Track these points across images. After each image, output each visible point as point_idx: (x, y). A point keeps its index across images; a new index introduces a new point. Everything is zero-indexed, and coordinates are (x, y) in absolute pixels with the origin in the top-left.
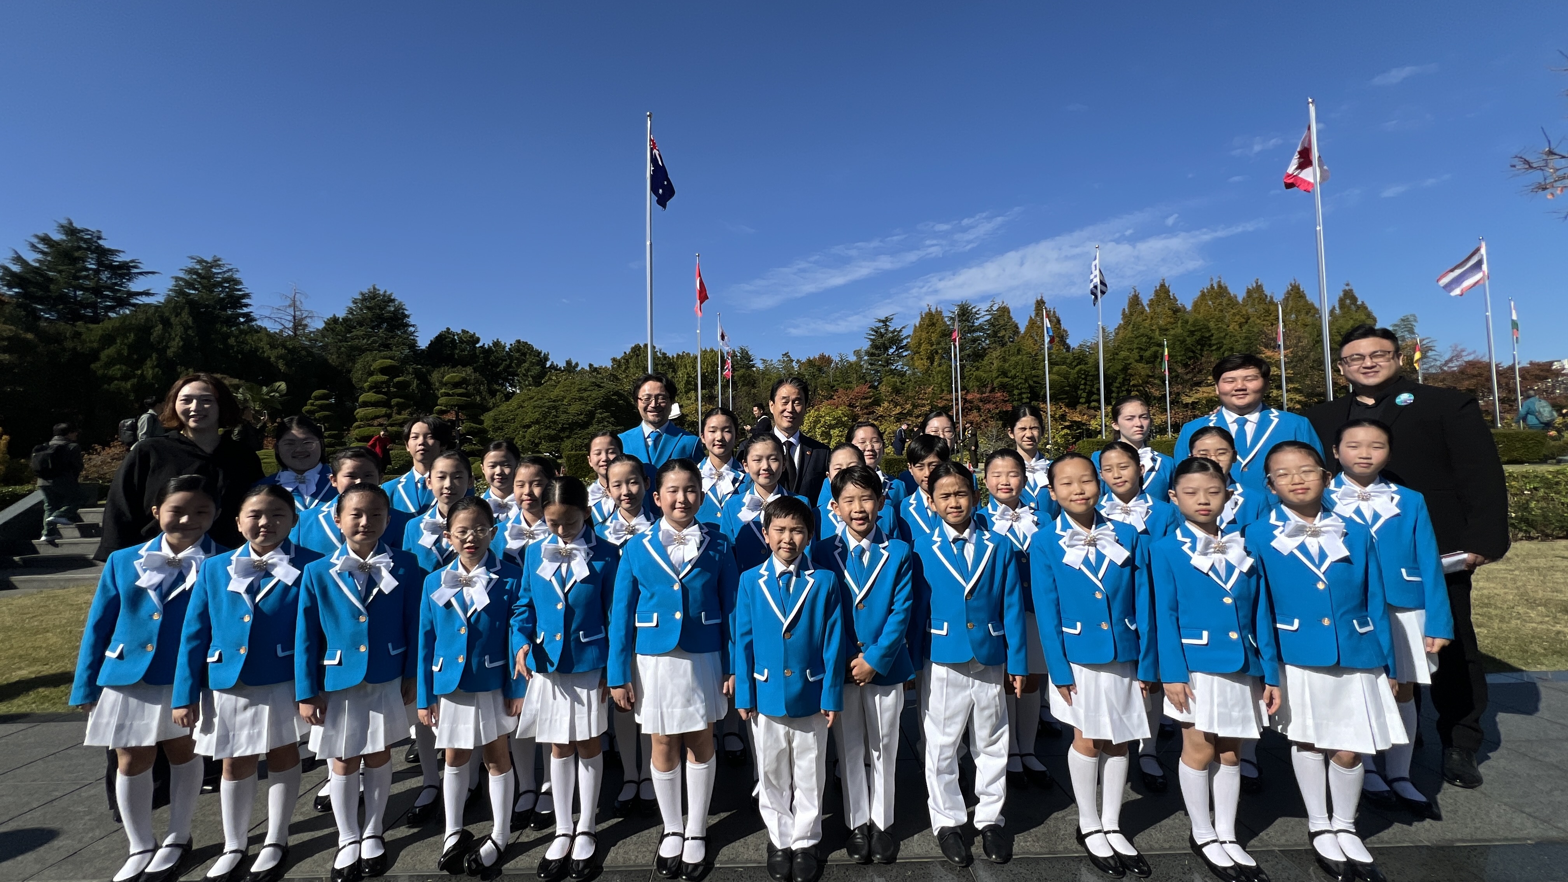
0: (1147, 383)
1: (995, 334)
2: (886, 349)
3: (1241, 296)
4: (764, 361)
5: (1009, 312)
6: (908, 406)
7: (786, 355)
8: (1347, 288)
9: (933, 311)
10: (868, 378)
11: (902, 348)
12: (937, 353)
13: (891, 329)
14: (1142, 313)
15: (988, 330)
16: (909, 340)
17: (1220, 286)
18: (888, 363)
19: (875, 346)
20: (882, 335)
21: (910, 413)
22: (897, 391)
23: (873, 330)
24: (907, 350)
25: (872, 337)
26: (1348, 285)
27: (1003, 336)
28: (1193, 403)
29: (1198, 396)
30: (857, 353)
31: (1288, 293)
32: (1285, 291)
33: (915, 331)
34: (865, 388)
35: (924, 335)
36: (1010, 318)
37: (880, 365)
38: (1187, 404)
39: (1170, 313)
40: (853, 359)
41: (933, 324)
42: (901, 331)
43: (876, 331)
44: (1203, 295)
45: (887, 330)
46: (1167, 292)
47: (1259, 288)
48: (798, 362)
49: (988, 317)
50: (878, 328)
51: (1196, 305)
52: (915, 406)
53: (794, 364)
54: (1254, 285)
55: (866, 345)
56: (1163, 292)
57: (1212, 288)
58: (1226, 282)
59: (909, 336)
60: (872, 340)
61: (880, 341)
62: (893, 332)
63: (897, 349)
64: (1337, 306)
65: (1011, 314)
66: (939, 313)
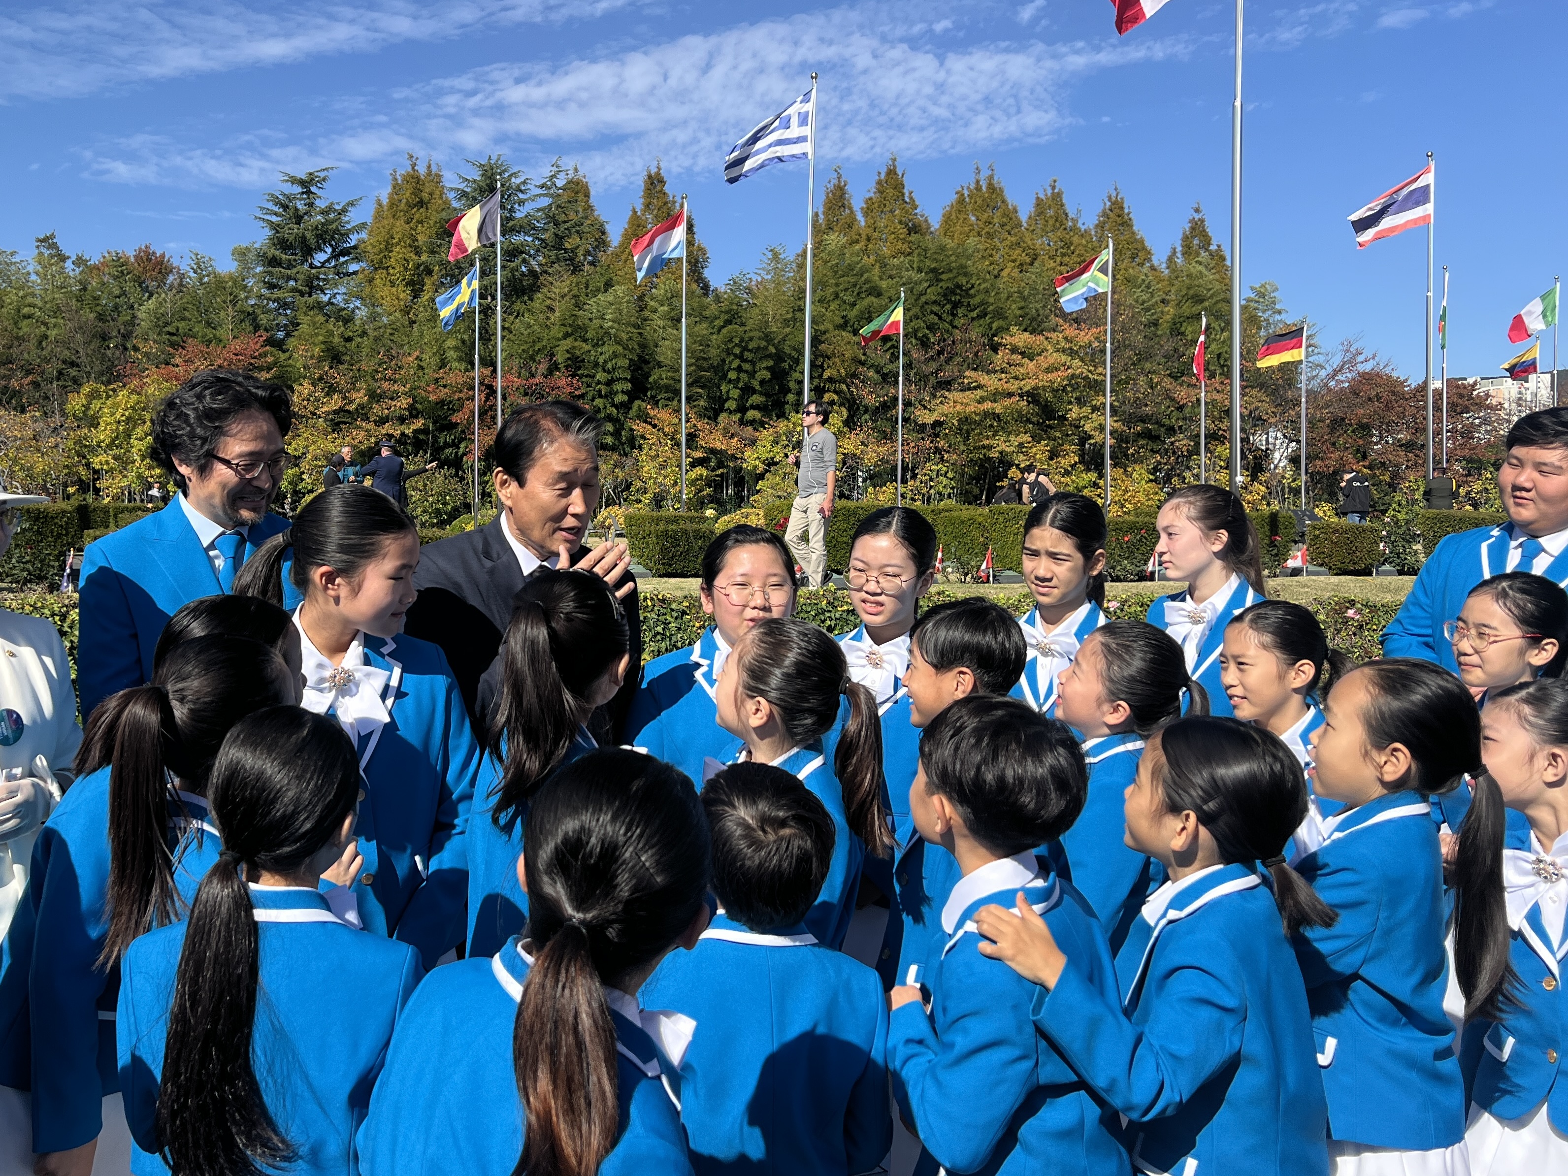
0: (854, 375)
1: (559, 239)
2: (308, 251)
3: (1025, 212)
5: (587, 195)
6: (359, 397)
7: (47, 241)
8: (1197, 217)
10: (263, 319)
11: (345, 252)
12: (429, 272)
13: (321, 204)
14: (850, 227)
15: (545, 230)
16: (364, 235)
19: (283, 244)
20: (299, 218)
21: (362, 413)
22: (335, 357)
23: (277, 202)
24: (357, 259)
25: (274, 219)
26: (1197, 211)
28: (937, 424)
29: (945, 409)
31: (1104, 214)
32: (1099, 210)
33: (379, 216)
34: (256, 344)
37: (294, 290)
38: (923, 427)
39: (901, 230)
42: (344, 211)
45: (311, 205)
47: (1057, 197)
48: (80, 261)
50: (290, 198)
51: (948, 220)
52: (375, 396)
53: (69, 264)
54: (1049, 192)
55: (259, 237)
56: (892, 184)
57: (978, 188)
58: (1002, 180)
59: (363, 226)
60: (275, 227)
61: (293, 231)
62: (324, 212)
63: (335, 256)
64: (1179, 249)
65: (592, 201)
66: (437, 179)
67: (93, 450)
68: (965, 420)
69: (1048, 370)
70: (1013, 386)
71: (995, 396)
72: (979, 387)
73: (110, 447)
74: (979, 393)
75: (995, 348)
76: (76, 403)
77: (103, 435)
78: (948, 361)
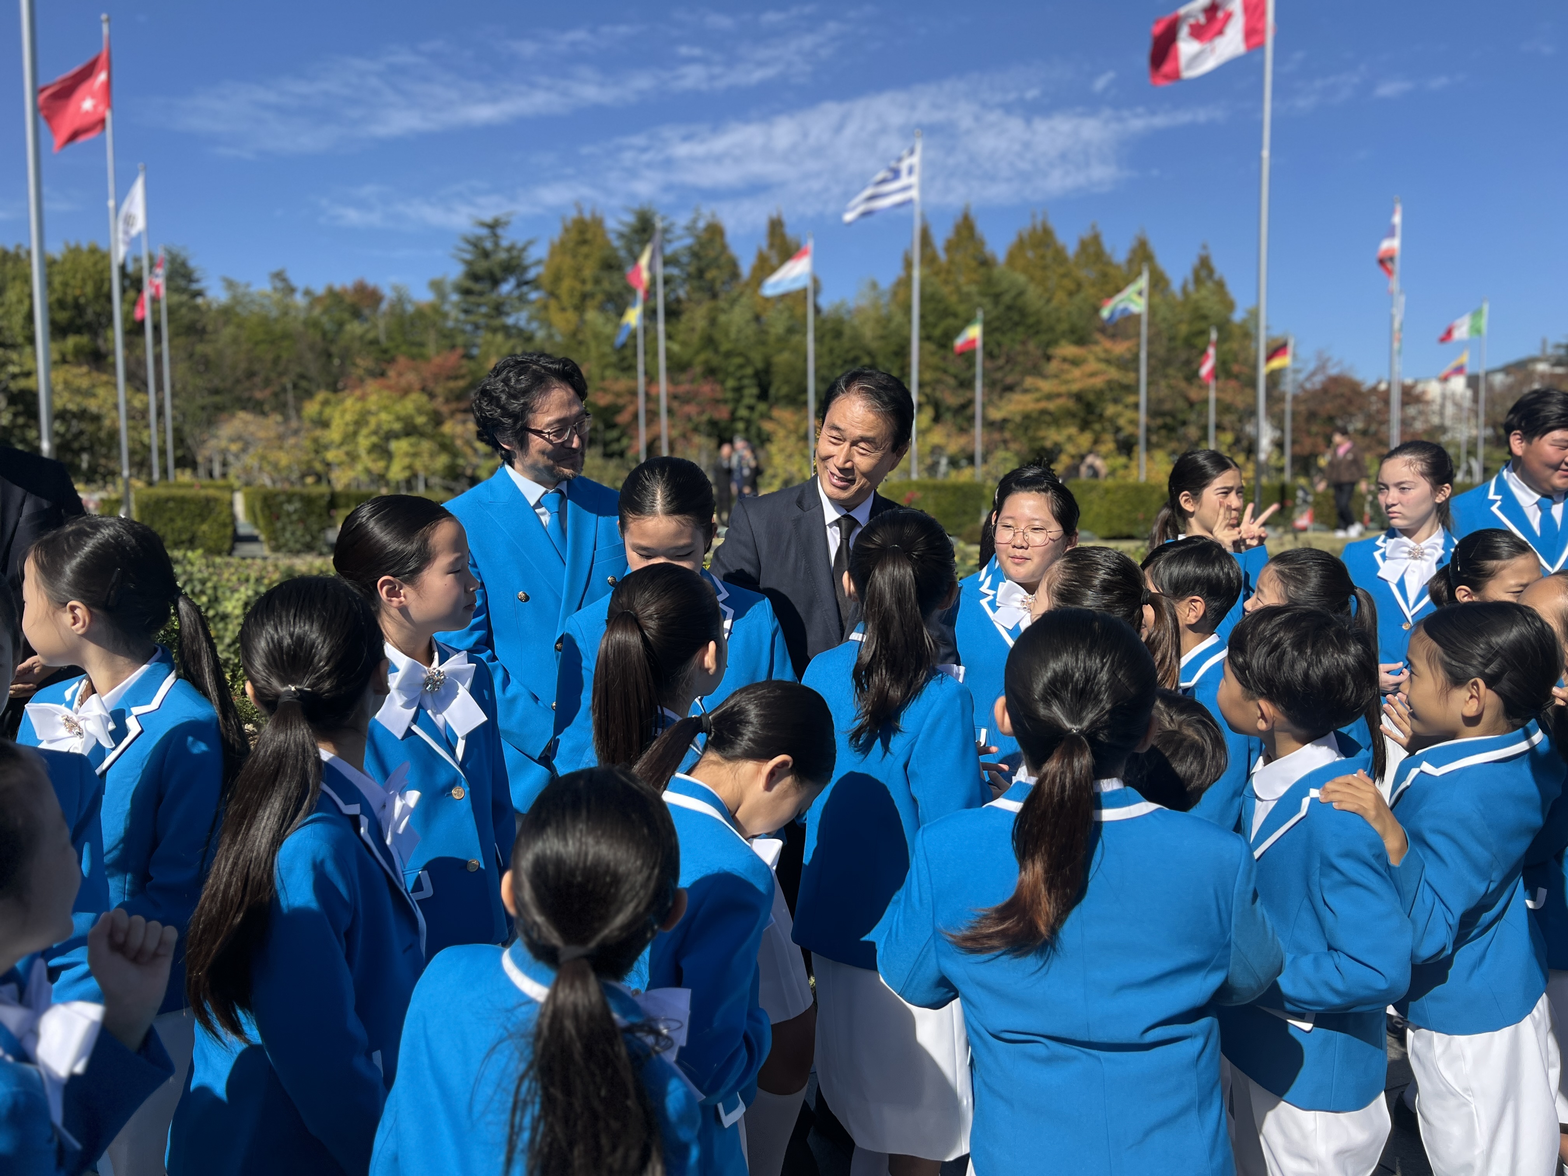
1: (700, 274)
2: (495, 282)
3: (1071, 249)
5: (723, 236)
7: (279, 276)
8: (1204, 253)
9: (587, 217)
10: (460, 340)
11: (527, 283)
15: (689, 264)
16: (541, 269)
17: (1044, 229)
18: (499, 309)
19: (474, 276)
23: (468, 241)
24: (536, 289)
25: (467, 256)
26: (1204, 248)
27: (713, 281)
28: (1004, 420)
29: (1010, 408)
30: (437, 286)
33: (552, 254)
34: (452, 358)
35: (569, 262)
36: (725, 247)
37: (484, 314)
39: (973, 264)
40: (423, 296)
41: (587, 243)
42: (524, 249)
43: (476, 244)
44: (1021, 240)
45: (496, 244)
46: (972, 228)
48: (307, 293)
49: (688, 241)
50: (480, 239)
51: (1011, 256)
53: (298, 296)
54: (1090, 233)
55: (455, 272)
56: (966, 227)
57: (1035, 230)
59: (540, 261)
60: (468, 263)
61: (483, 266)
63: (519, 285)
64: (1190, 279)
65: (727, 240)
67: (326, 447)
68: (1027, 417)
69: (1091, 375)
70: (1063, 389)
72: (1037, 390)
73: (341, 444)
74: (1037, 395)
75: (1049, 358)
78: (1012, 369)
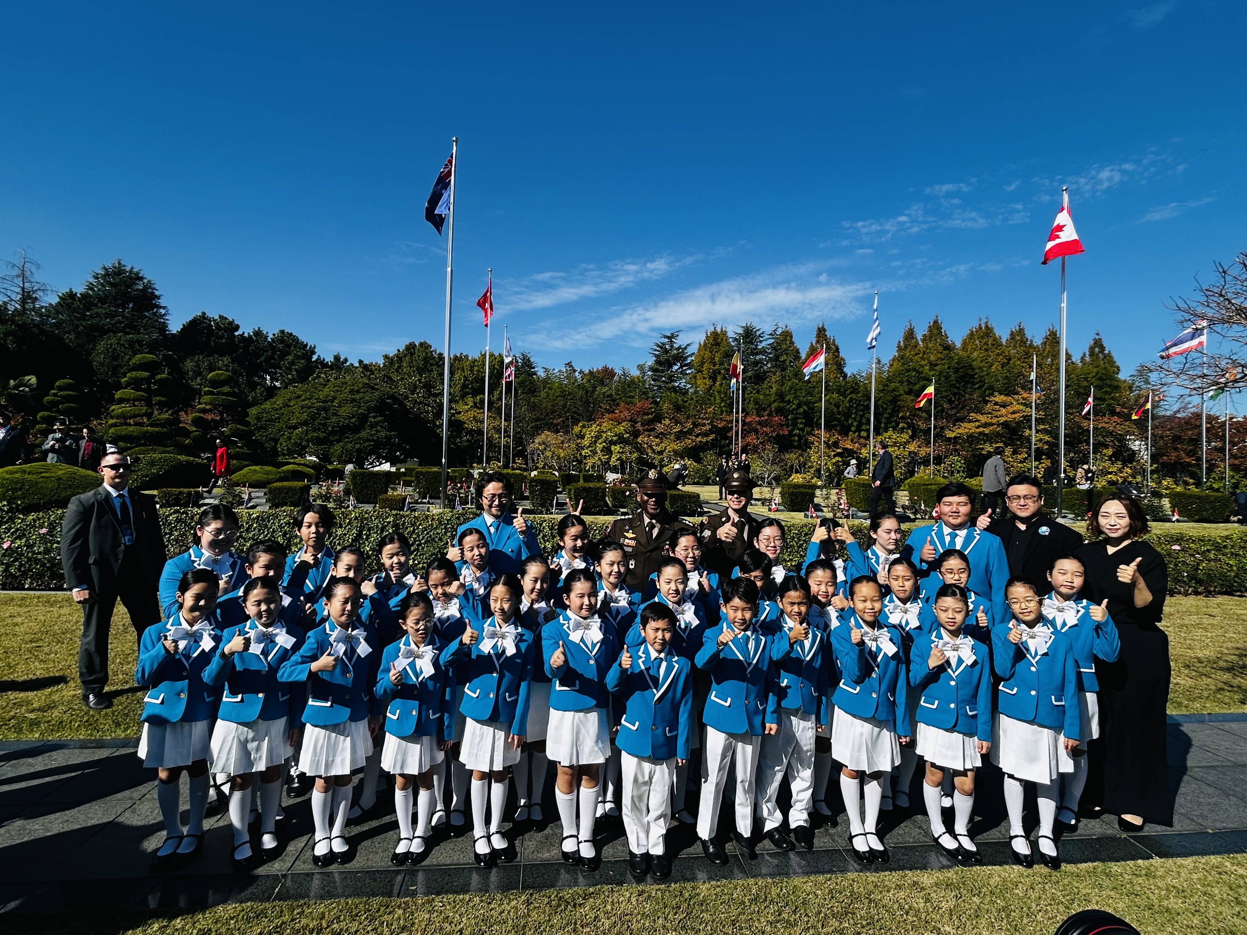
0: (914, 415)
1: (777, 358)
2: (670, 366)
4: (546, 370)
5: (791, 337)
6: (689, 425)
7: (569, 364)
8: (1097, 337)
9: (719, 330)
10: (651, 394)
11: (686, 365)
12: (720, 373)
13: (676, 346)
14: (916, 347)
15: (771, 353)
16: (693, 358)
17: (987, 327)
18: (671, 379)
19: (658, 362)
20: (666, 351)
21: (690, 432)
22: (678, 408)
23: (658, 346)
24: (690, 369)
25: (657, 353)
26: (1098, 334)
27: (784, 361)
30: (641, 367)
31: (1046, 338)
32: (1044, 336)
33: (699, 350)
34: (648, 405)
35: (708, 354)
36: (792, 343)
38: (950, 439)
39: (940, 348)
40: (635, 373)
41: (718, 344)
42: (686, 348)
43: (662, 346)
44: (972, 334)
46: (939, 328)
47: (1021, 331)
48: (581, 372)
49: (772, 341)
50: (663, 344)
51: (965, 343)
52: (695, 425)
53: (577, 374)
55: (650, 361)
56: (936, 329)
57: (980, 328)
58: (992, 324)
59: (693, 354)
60: (656, 355)
61: (665, 357)
62: (678, 349)
63: (681, 367)
64: (1087, 353)
65: (794, 339)
66: (724, 333)
67: (583, 449)
68: (970, 436)
69: (1014, 413)
70: (994, 421)
71: (985, 425)
72: (977, 421)
73: (589, 447)
74: (977, 423)
75: (986, 402)
76: (577, 429)
77: (586, 442)
78: (962, 408)
